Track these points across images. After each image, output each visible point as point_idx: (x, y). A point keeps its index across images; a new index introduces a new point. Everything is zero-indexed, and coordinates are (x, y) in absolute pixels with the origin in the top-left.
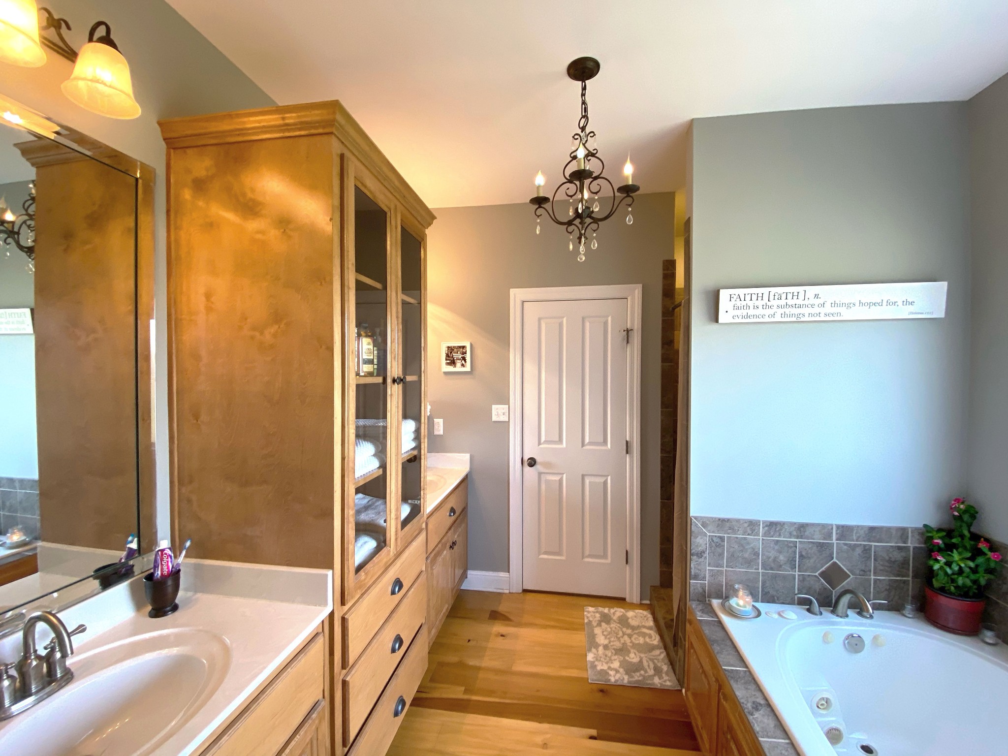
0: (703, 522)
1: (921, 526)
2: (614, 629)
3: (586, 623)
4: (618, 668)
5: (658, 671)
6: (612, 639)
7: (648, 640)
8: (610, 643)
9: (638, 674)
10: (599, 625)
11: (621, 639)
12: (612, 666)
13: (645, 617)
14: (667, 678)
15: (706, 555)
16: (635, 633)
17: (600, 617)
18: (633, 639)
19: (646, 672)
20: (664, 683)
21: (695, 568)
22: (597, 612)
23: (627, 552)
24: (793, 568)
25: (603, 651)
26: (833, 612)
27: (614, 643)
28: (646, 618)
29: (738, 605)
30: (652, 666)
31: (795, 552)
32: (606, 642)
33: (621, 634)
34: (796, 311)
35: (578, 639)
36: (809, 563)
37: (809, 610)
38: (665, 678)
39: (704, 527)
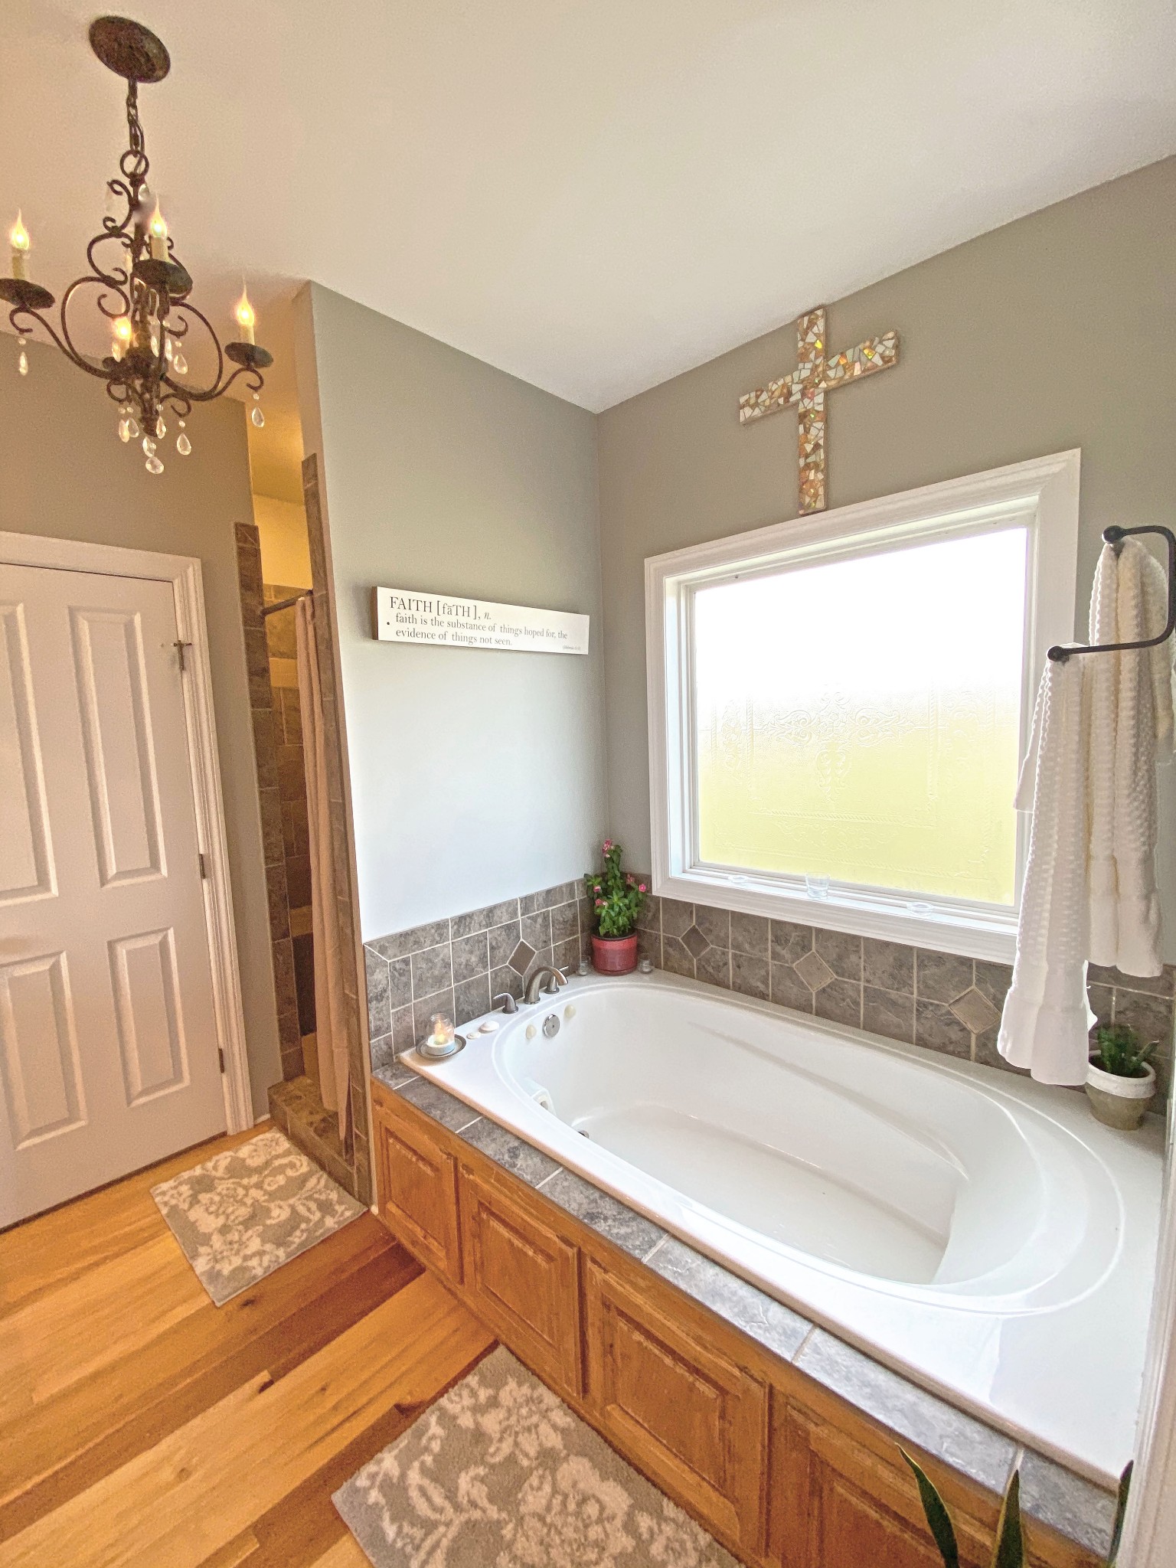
0: (380, 947)
1: (583, 877)
2: (224, 1192)
3: (168, 1215)
4: (261, 1248)
5: (326, 1208)
6: (230, 1210)
7: (290, 1173)
8: (228, 1217)
9: (298, 1233)
10: (194, 1200)
11: (246, 1200)
12: (249, 1252)
13: (272, 1141)
14: (343, 1207)
15: (389, 993)
16: (265, 1177)
17: (192, 1188)
18: (266, 1186)
19: (308, 1221)
20: (341, 1219)
21: (375, 1019)
22: (180, 1184)
23: (221, 1051)
24: (485, 967)
25: (222, 1238)
26: (526, 1001)
27: (237, 1213)
28: (274, 1144)
29: (437, 1043)
30: (313, 1206)
31: (486, 946)
32: (221, 1220)
33: (241, 1192)
34: (468, 633)
35: (166, 1249)
36: (500, 953)
37: (505, 1011)
38: (339, 1208)
39: (382, 954)
